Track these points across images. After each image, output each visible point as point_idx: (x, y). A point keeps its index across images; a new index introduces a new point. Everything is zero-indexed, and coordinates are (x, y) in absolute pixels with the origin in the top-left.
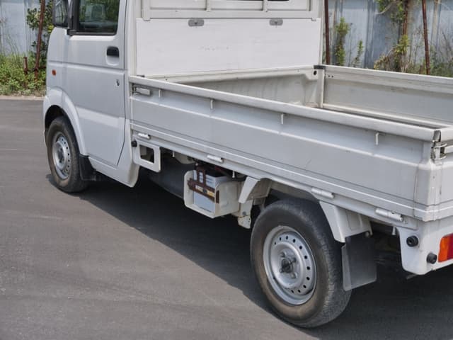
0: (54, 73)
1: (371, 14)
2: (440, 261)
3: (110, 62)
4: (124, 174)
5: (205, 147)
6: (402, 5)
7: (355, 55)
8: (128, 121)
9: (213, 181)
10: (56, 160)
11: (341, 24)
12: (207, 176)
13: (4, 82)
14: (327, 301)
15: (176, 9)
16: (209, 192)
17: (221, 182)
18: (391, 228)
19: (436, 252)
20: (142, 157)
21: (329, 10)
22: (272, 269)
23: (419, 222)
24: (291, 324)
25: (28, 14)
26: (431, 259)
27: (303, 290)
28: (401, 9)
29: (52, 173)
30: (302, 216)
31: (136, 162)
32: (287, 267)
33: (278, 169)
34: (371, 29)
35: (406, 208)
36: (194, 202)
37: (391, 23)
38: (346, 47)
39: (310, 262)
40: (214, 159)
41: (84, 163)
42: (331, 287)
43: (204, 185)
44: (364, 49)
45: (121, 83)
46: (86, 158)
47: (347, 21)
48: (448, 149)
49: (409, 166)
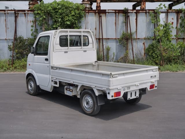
0: (29, 65)
1: (117, 44)
2: (114, 97)
3: (46, 62)
4: (49, 89)
5: (69, 80)
6: (126, 41)
7: (112, 57)
8: (50, 76)
9: (71, 88)
10: (30, 87)
11: (108, 48)
12: (70, 87)
13: (2, 68)
14: (95, 109)
15: (61, 49)
16: (71, 90)
17: (73, 88)
18: (105, 91)
19: (113, 95)
20: (54, 84)
21: (104, 43)
22: (85, 104)
23: (109, 89)
24: (88, 115)
25: (8, 46)
26: (112, 96)
27: (91, 108)
28: (126, 43)
29: (28, 91)
30: (90, 92)
31: (52, 85)
32: (87, 103)
33: (85, 83)
34: (117, 49)
35: (107, 87)
36: (67, 93)
37: (123, 47)
38: (110, 54)
39: (92, 101)
40: (71, 82)
41: (38, 87)
42: (96, 106)
43: (69, 89)
44: (115, 55)
45: (49, 67)
46: (39, 86)
47: (109, 47)
48: (113, 76)
49: (107, 80)
